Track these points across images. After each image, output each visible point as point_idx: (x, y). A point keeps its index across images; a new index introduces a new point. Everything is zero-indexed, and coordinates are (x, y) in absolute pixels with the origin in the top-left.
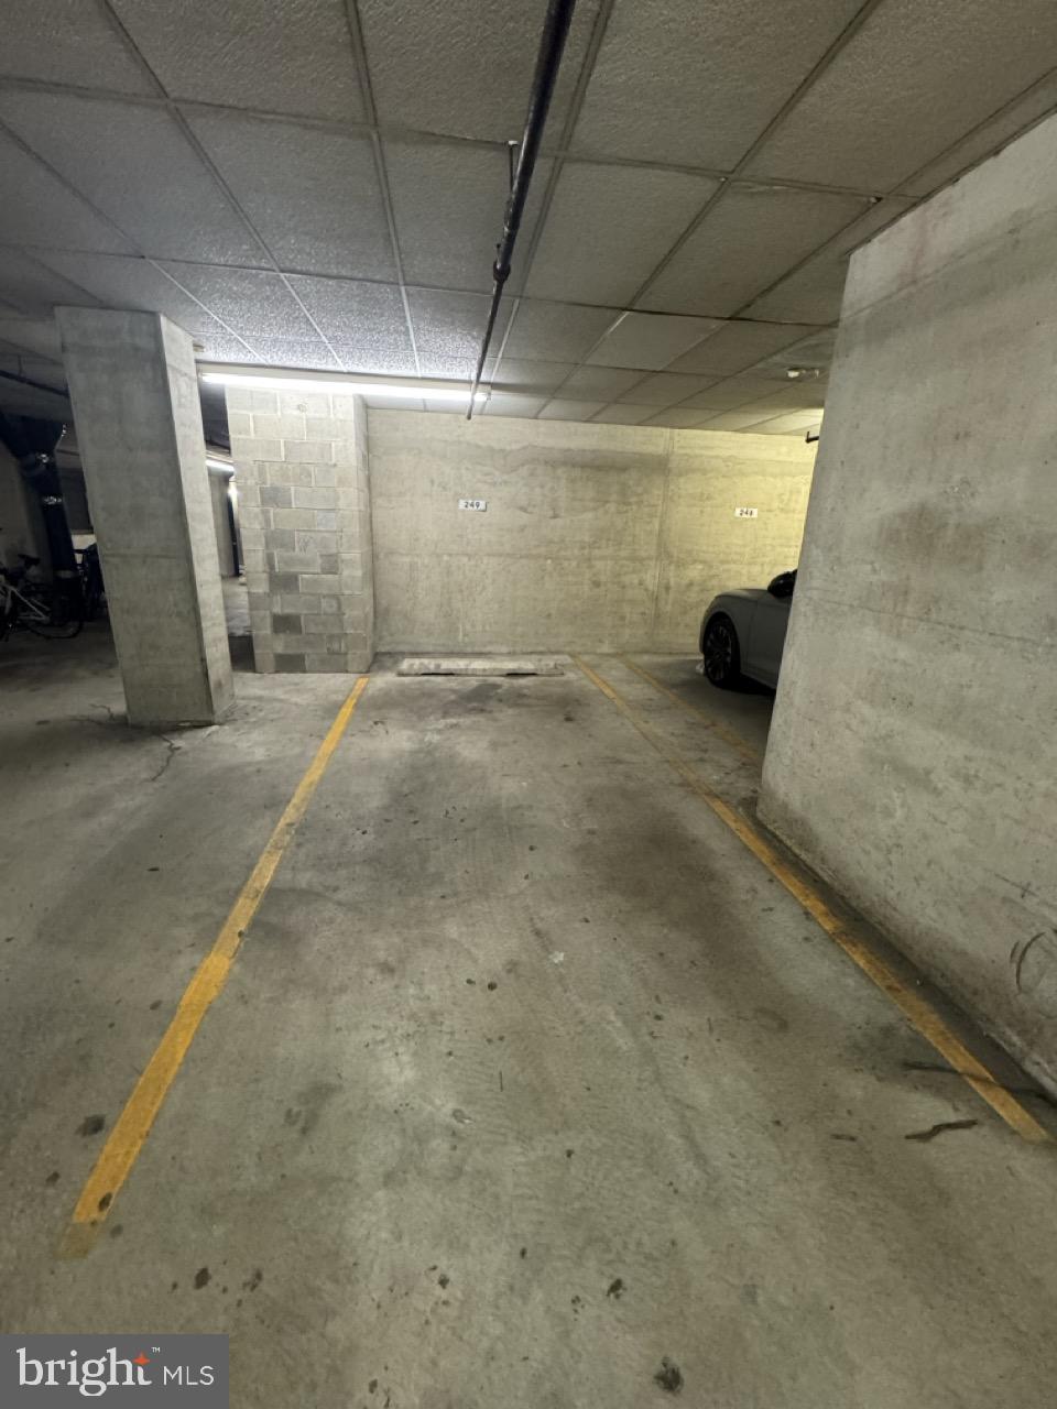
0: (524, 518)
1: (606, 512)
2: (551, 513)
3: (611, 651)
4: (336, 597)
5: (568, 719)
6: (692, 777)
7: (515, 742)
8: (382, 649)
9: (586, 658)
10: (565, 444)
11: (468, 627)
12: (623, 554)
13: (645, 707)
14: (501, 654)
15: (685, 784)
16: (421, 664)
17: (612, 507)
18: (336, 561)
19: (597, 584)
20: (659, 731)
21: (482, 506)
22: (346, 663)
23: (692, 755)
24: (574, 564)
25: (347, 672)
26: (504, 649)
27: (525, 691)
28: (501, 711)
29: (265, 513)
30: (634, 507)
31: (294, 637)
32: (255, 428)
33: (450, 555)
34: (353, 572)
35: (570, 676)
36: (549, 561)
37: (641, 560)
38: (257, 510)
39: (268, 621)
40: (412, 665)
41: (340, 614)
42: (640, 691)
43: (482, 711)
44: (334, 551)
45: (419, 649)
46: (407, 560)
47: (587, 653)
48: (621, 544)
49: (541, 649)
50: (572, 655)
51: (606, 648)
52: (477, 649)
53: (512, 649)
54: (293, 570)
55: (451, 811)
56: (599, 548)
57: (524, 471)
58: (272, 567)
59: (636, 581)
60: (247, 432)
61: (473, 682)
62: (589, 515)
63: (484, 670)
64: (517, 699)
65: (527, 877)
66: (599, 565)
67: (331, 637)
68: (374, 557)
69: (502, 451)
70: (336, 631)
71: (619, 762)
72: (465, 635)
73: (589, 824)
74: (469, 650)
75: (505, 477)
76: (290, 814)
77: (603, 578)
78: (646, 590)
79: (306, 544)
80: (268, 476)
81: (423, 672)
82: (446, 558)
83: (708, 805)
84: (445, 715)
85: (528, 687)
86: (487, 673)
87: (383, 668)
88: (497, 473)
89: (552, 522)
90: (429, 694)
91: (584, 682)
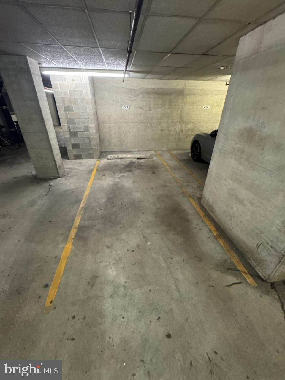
0: (141, 111)
1: (165, 108)
2: (148, 109)
3: (166, 149)
4: (89, 138)
5: (153, 173)
6: (185, 191)
7: (139, 181)
8: (103, 151)
9: (159, 152)
10: (153, 86)
11: (126, 143)
12: (170, 121)
13: (174, 169)
14: (135, 151)
15: (183, 193)
16: (114, 156)
17: (167, 107)
18: (88, 128)
19: (162, 130)
20: (177, 176)
21: (129, 108)
22: (93, 156)
23: (185, 184)
24: (156, 124)
25: (93, 159)
26: (136, 150)
27: (142, 164)
28: (135, 171)
29: (66, 114)
30: (173, 107)
31: (78, 150)
32: (60, 87)
33: (120, 123)
34: (93, 130)
35: (155, 158)
36: (148, 124)
37: (175, 123)
38: (64, 113)
39: (71, 146)
40: (111, 157)
41: (90, 142)
42: (173, 163)
43: (130, 171)
44: (87, 124)
45: (113, 150)
46: (108, 125)
47: (159, 150)
48: (169, 118)
49: (147, 149)
50: (155, 151)
51: (165, 149)
52: (129, 150)
53: (138, 150)
54: (77, 130)
55: (122, 202)
56: (163, 119)
57: (141, 96)
58: (70, 130)
59: (173, 129)
60: (58, 89)
61: (128, 161)
62: (160, 109)
63: (131, 157)
64: (140, 167)
65: (142, 222)
66: (163, 124)
67: (88, 149)
68: (98, 124)
69: (134, 90)
70: (90, 148)
71: (167, 186)
72: (125, 146)
73: (158, 206)
74: (127, 150)
75: (135, 98)
76: (82, 205)
77: (164, 129)
78: (176, 132)
79: (79, 123)
80: (66, 103)
81: (114, 158)
82: (119, 124)
83: (188, 199)
84: (121, 172)
85: (143, 163)
86: (132, 158)
87: (103, 157)
88: (133, 97)
89: (149, 112)
90: (116, 166)
91: (159, 160)
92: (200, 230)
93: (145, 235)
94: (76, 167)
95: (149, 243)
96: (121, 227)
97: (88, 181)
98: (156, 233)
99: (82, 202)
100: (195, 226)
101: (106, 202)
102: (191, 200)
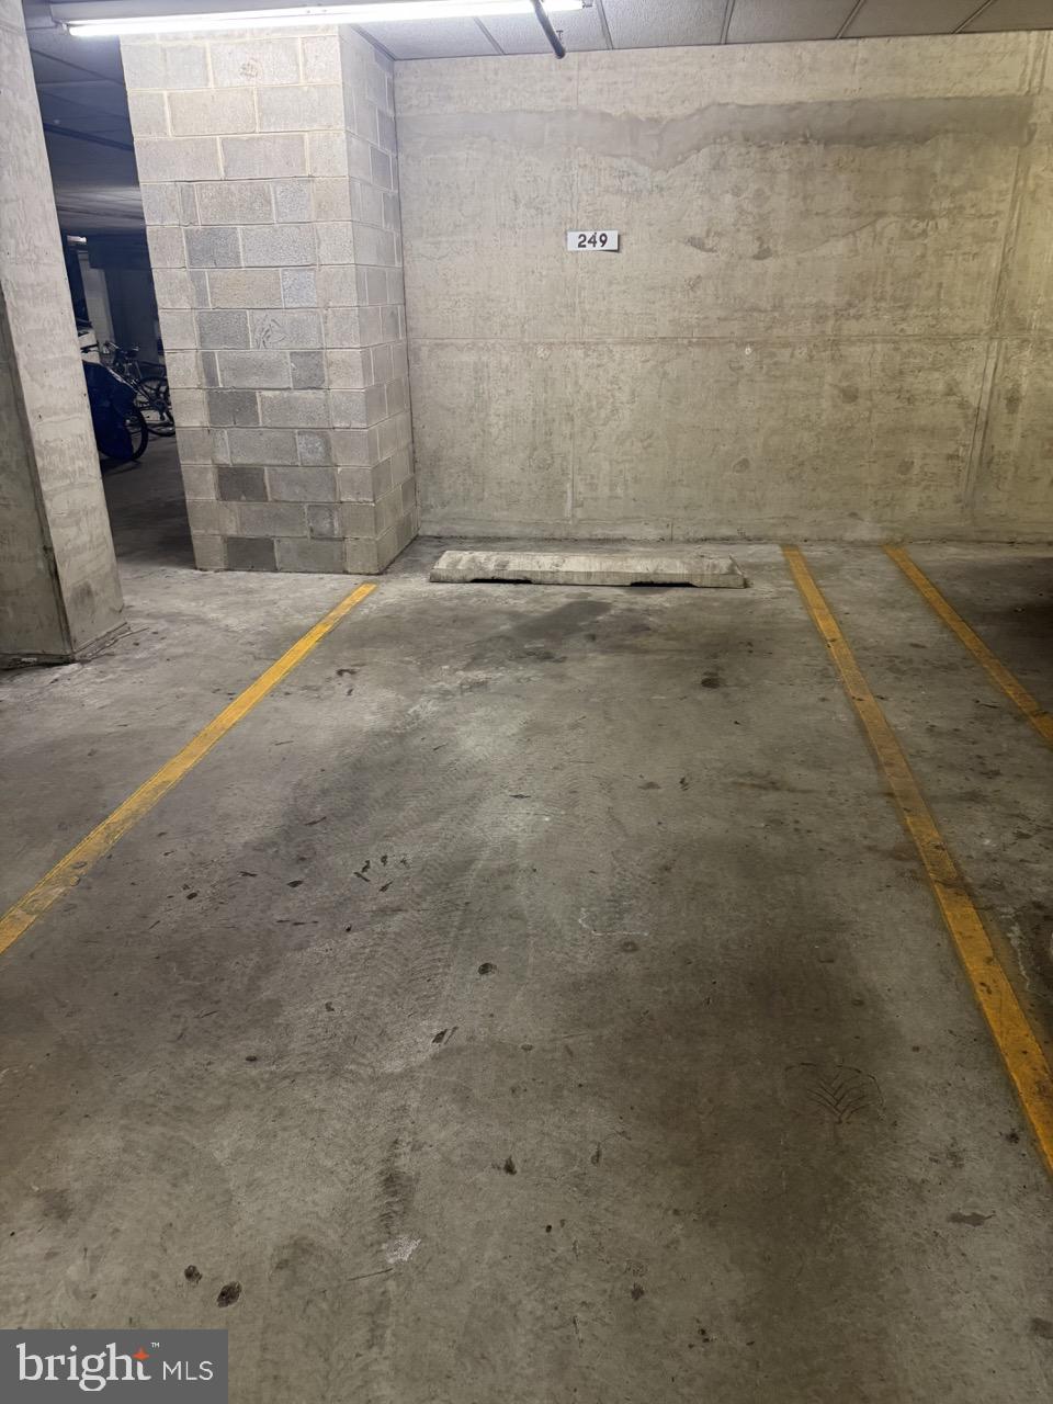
0: (699, 261)
1: (877, 237)
2: (754, 248)
3: (877, 536)
4: (322, 433)
5: (710, 683)
6: (929, 835)
7: (574, 727)
8: (430, 530)
9: (817, 552)
10: (789, 93)
12: (912, 328)
13: (898, 665)
14: (644, 542)
15: (905, 853)
16: (473, 560)
17: (890, 227)
18: (319, 365)
19: (850, 396)
20: (901, 721)
21: (612, 244)
22: (343, 555)
23: (951, 782)
24: (802, 353)
25: (346, 572)
26: (652, 533)
27: (652, 620)
28: (582, 659)
29: (196, 278)
30: (944, 223)
31: (256, 507)
32: (173, 119)
33: (550, 346)
34: (348, 385)
35: (762, 589)
36: (748, 350)
37: (953, 340)
38: (183, 274)
39: (211, 477)
40: (455, 563)
41: (329, 464)
43: (547, 657)
44: (313, 345)
45: (491, 532)
46: (469, 358)
47: (822, 541)
48: (905, 308)
49: (725, 531)
50: (788, 545)
51: (865, 531)
52: (599, 533)
53: (667, 532)
54: (251, 382)
55: (375, 862)
56: (858, 317)
57: (701, 161)
58: (211, 378)
59: (941, 387)
60: (163, 131)
61: (560, 597)
62: (840, 247)
63: (589, 574)
64: (628, 635)
66: (858, 353)
67: (315, 506)
68: (409, 355)
69: (654, 121)
70: (325, 497)
71: (774, 786)
74: (583, 533)
75: (660, 177)
77: (864, 383)
78: (962, 405)
79: (267, 334)
80: (199, 211)
81: (473, 577)
82: (540, 352)
83: (937, 906)
84: (475, 661)
85: (661, 612)
86: (593, 581)
87: (414, 566)
88: (642, 169)
89: (754, 264)
90: (462, 619)
91: (784, 604)
92: (957, 1218)
93: (405, 1163)
94: (211, 611)
95: (405, 1251)
96: (252, 1059)
97: (231, 696)
98: (510, 1169)
99: (101, 828)
100: (917, 1173)
101: (260, 847)
102: (962, 918)
